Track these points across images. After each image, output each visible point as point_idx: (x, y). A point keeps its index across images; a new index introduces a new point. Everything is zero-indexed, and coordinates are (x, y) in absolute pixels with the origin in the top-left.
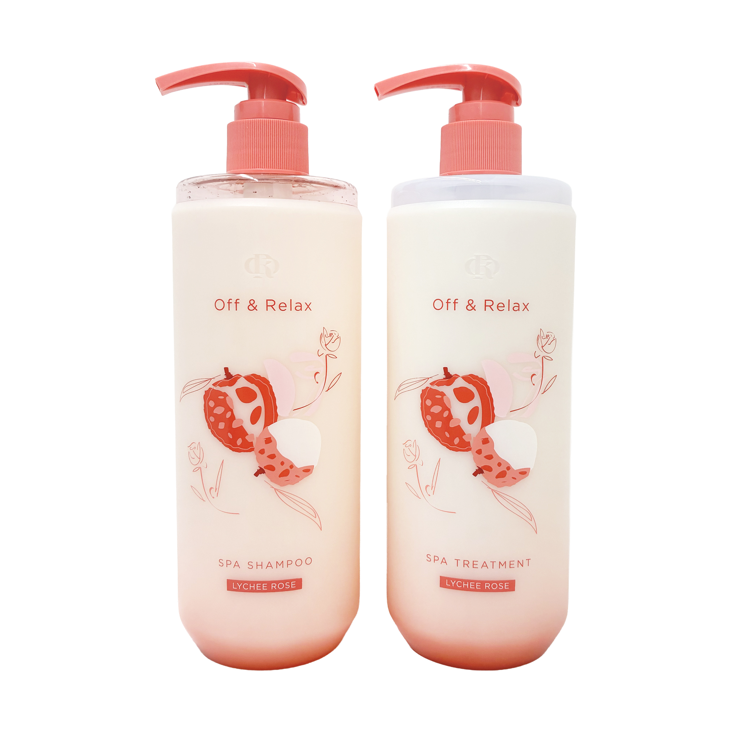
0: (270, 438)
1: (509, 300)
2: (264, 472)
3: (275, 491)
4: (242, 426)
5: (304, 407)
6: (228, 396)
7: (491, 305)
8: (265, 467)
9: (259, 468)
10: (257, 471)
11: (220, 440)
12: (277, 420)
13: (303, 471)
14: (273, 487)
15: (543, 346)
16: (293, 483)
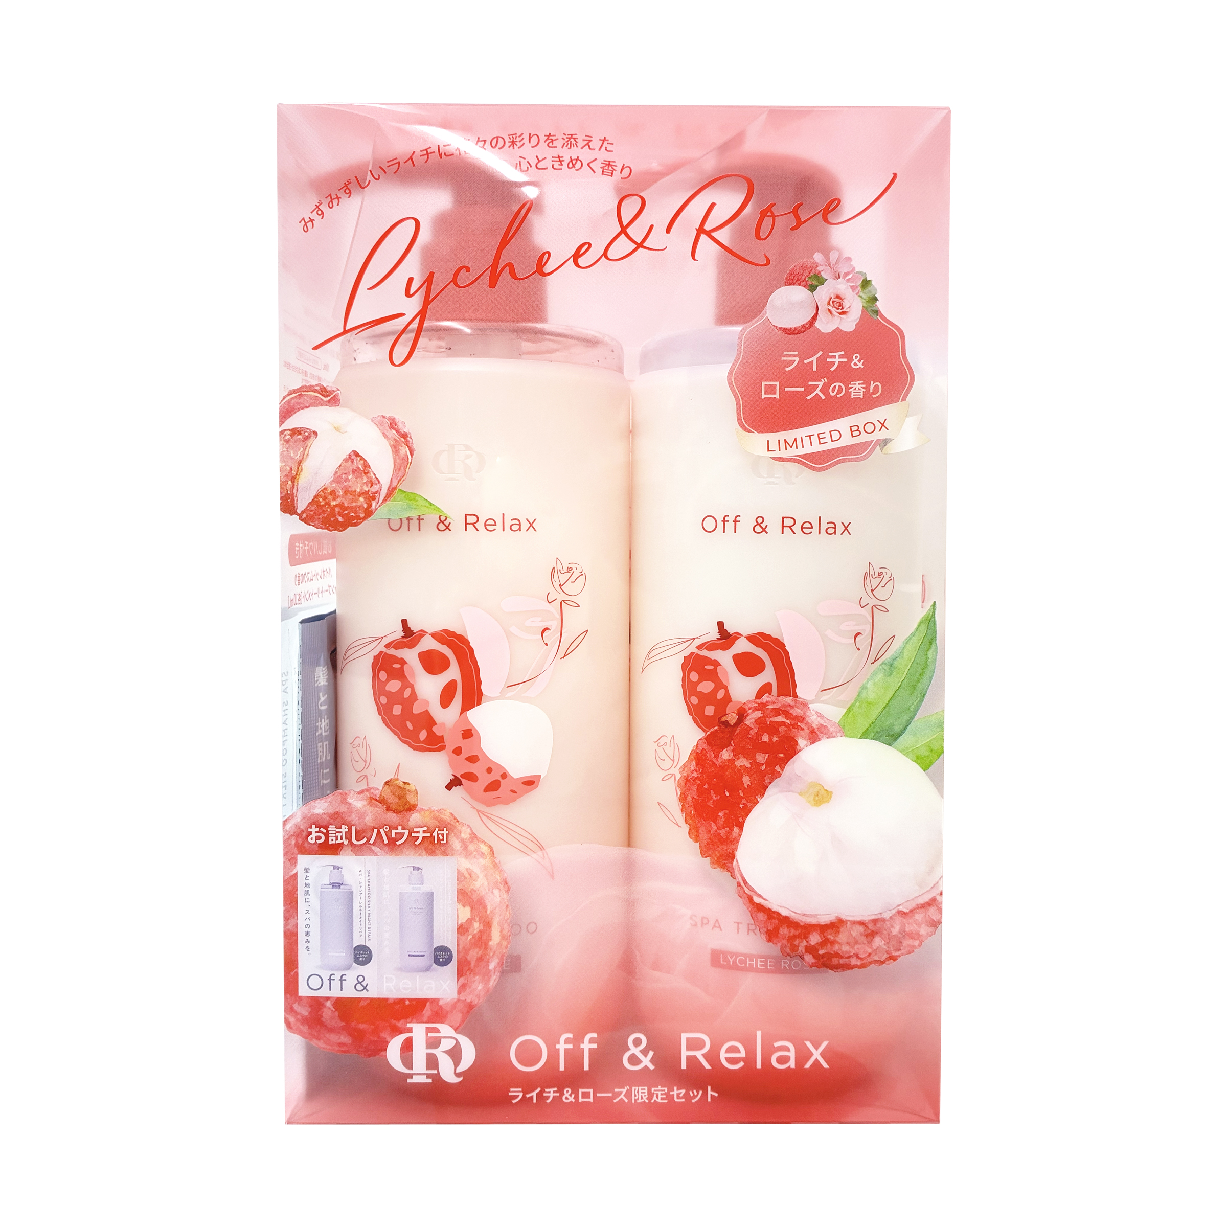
0: (471, 730)
1: (820, 517)
2: (460, 784)
3: (479, 814)
4: (427, 710)
5: (524, 682)
6: (407, 663)
7: (791, 525)
8: (461, 776)
9: (453, 777)
10: (450, 781)
11: (395, 733)
12: (482, 702)
13: (523, 783)
14: (476, 809)
15: (873, 589)
16: (507, 802)
